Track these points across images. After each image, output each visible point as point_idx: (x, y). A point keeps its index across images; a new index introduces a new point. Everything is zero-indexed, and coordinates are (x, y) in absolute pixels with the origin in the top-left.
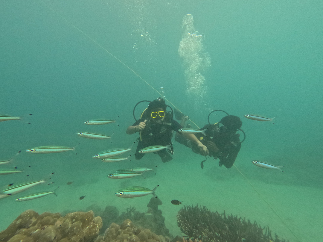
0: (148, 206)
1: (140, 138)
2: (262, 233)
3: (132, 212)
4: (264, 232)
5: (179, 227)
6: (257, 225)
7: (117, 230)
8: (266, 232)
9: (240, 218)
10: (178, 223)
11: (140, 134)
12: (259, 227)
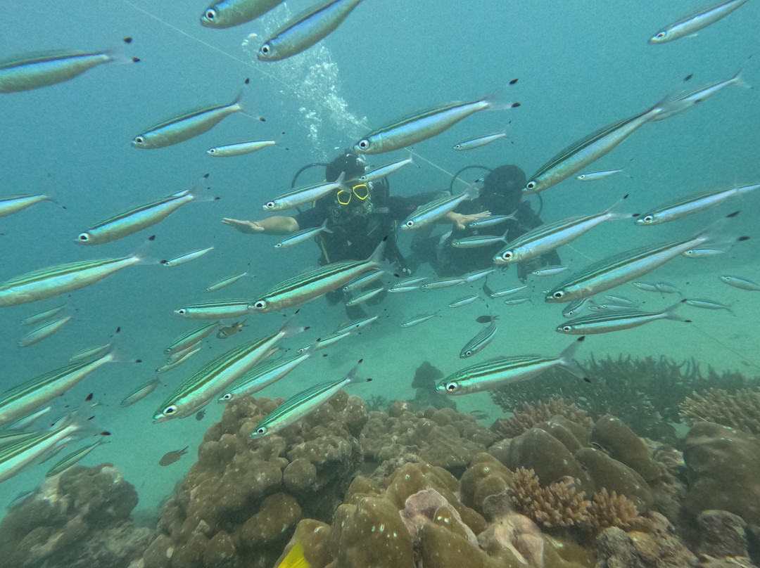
0: (414, 386)
1: (323, 255)
2: (679, 373)
3: (379, 405)
4: (683, 371)
5: (499, 404)
6: (666, 360)
7: (384, 420)
8: (688, 370)
9: (629, 356)
10: (494, 398)
11: (320, 246)
12: (671, 364)
